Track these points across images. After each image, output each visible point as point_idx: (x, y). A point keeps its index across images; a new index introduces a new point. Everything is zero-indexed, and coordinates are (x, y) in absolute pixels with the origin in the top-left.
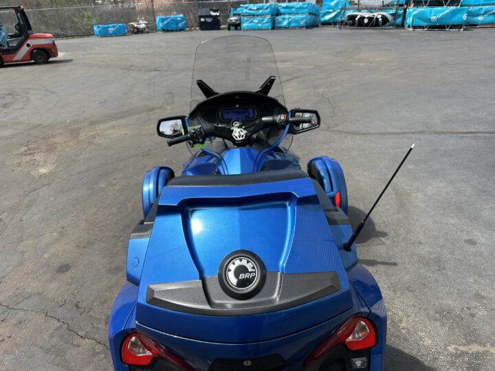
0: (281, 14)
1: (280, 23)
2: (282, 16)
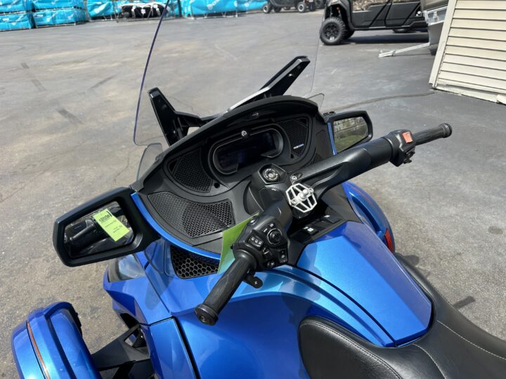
0: (38, 10)
1: (41, 19)
2: (41, 12)
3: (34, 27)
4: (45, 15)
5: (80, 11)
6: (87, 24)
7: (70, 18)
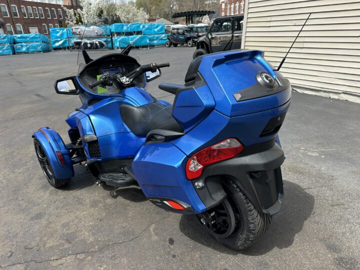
3: (14, 53)
4: (22, 46)
5: (45, 44)
6: (50, 52)
7: (39, 48)
